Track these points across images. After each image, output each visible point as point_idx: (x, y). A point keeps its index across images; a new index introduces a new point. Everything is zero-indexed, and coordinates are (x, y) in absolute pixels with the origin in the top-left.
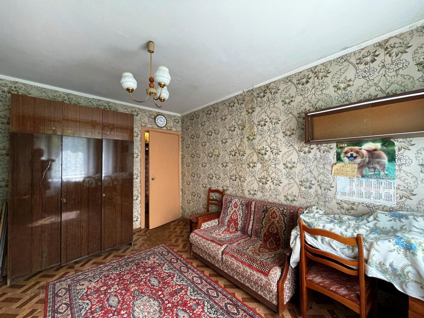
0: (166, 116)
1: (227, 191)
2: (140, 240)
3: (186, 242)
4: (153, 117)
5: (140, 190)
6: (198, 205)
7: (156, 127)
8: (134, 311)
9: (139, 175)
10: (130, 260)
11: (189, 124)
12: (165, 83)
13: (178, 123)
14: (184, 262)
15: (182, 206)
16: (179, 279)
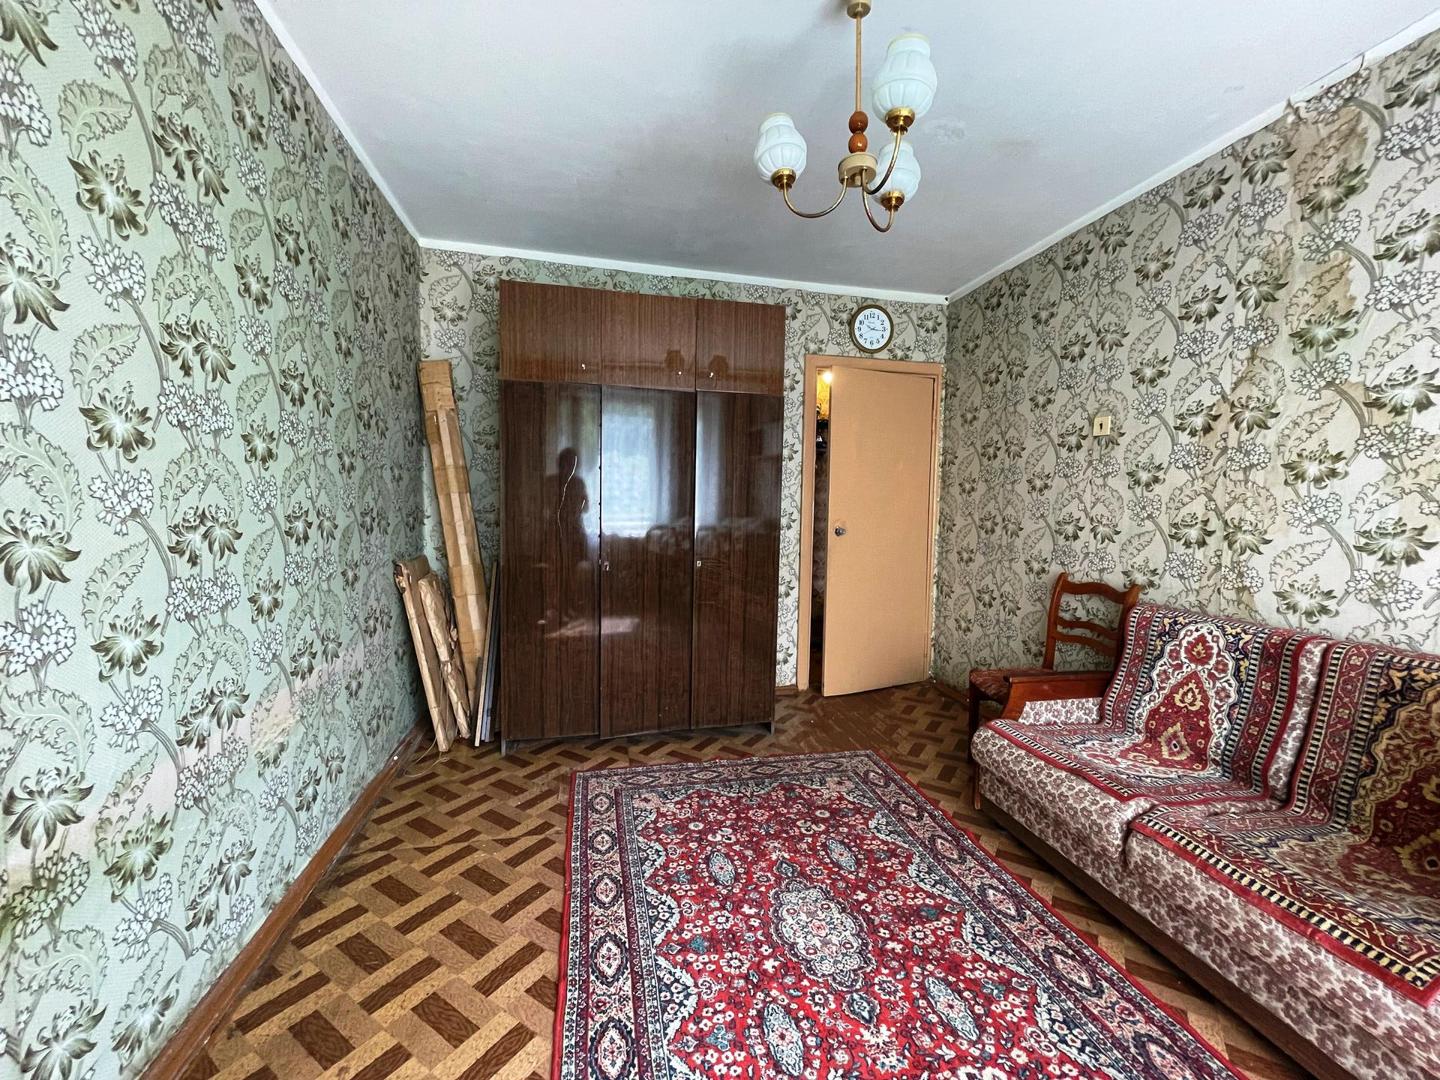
0: (890, 310)
1: (1151, 591)
2: (796, 720)
3: (950, 763)
4: (845, 316)
5: (796, 566)
6: (1005, 640)
7: (854, 352)
8: (781, 919)
9: (796, 516)
10: (768, 770)
11: (978, 326)
12: (913, 107)
13: (935, 330)
14: (947, 824)
15: (935, 639)
16: (928, 873)
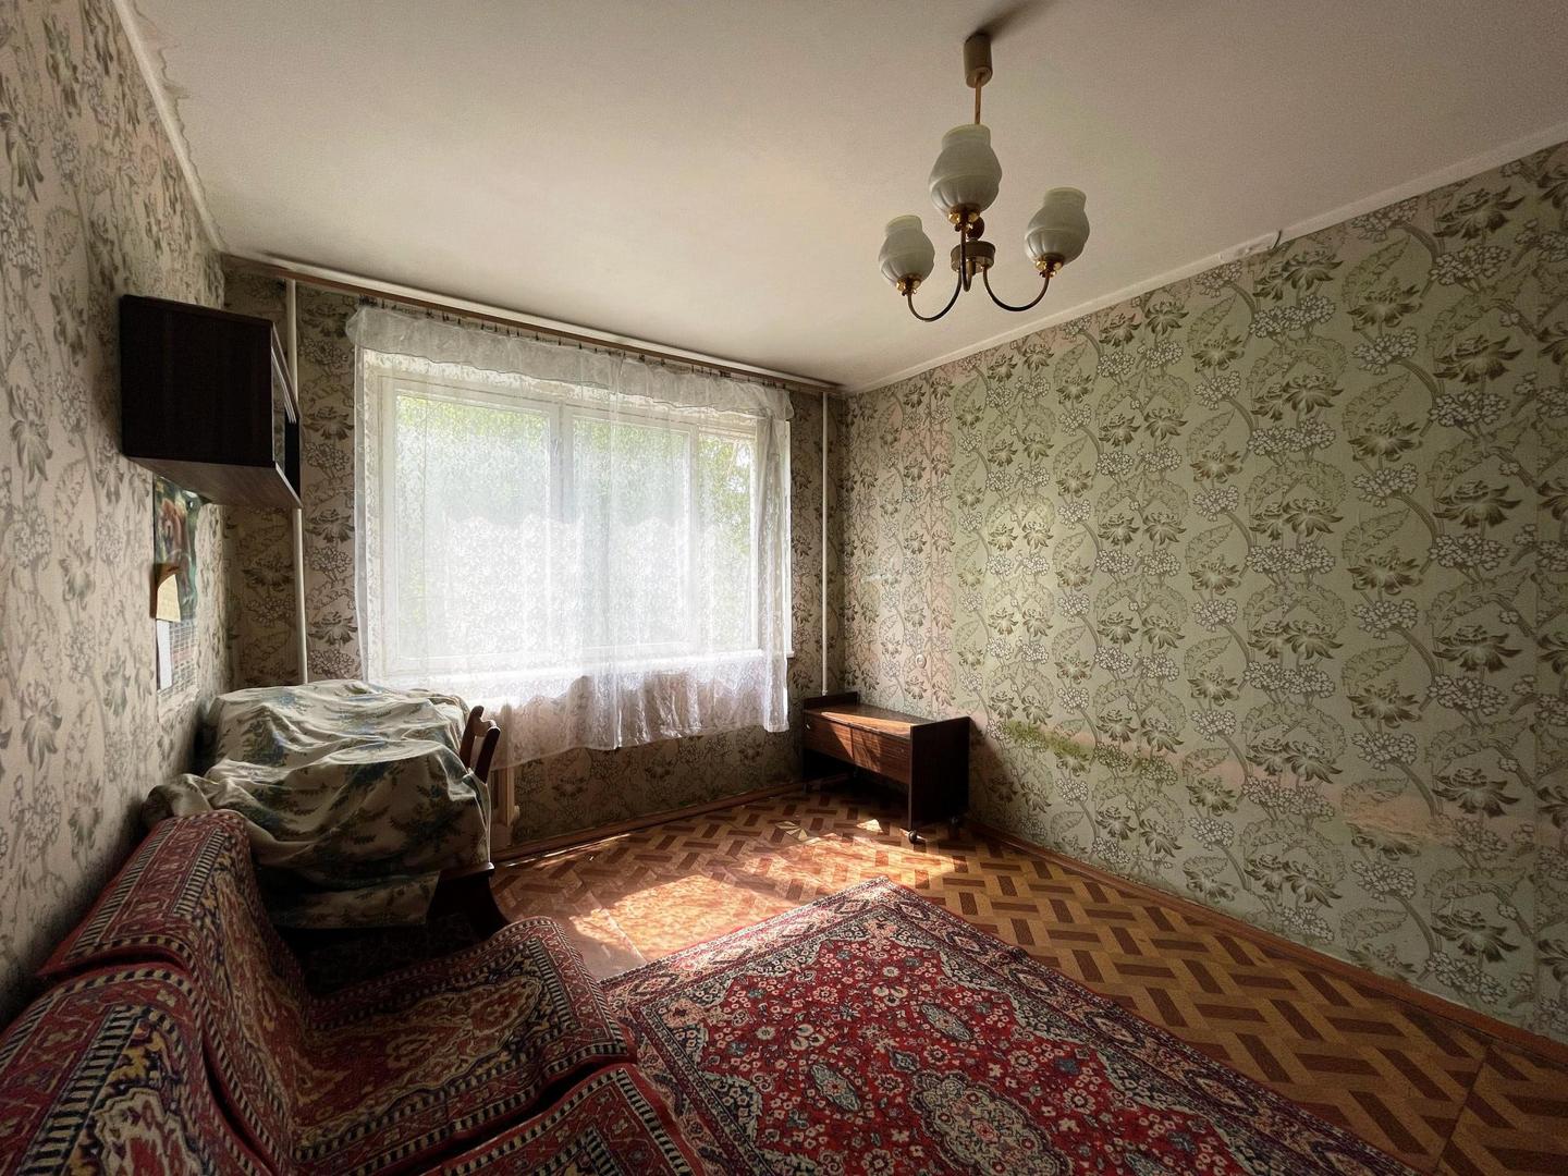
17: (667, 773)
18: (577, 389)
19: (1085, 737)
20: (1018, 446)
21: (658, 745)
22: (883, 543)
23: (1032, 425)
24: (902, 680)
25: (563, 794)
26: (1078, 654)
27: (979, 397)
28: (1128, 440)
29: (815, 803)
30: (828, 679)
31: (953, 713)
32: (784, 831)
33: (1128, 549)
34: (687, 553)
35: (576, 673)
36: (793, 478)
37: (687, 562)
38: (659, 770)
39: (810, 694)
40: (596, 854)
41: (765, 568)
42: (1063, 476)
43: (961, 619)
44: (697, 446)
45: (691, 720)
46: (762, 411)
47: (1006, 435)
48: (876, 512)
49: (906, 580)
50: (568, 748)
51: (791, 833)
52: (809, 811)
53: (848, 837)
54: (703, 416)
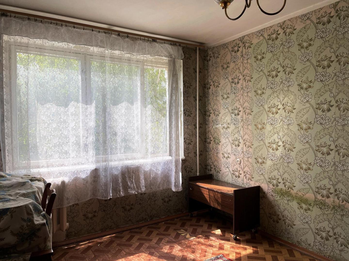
17: (131, 208)
18: (92, 48)
19: (310, 196)
20: (280, 69)
21: (128, 197)
22: (222, 111)
23: (287, 60)
24: (231, 170)
25: (87, 218)
26: (307, 159)
27: (264, 47)
28: (329, 66)
29: (194, 221)
30: (199, 168)
31: (253, 184)
32: (180, 234)
33: (329, 114)
34: (139, 116)
35: (93, 167)
36: (184, 84)
37: (139, 120)
38: (128, 208)
39: (192, 175)
40: (101, 243)
41: (172, 122)
42: (300, 82)
43: (256, 144)
44: (143, 71)
45: (141, 186)
46: (170, 56)
47: (275, 64)
48: (220, 98)
49: (232, 127)
50: (89, 199)
51: (183, 235)
52: (191, 225)
53: (207, 237)
54: (145, 58)
